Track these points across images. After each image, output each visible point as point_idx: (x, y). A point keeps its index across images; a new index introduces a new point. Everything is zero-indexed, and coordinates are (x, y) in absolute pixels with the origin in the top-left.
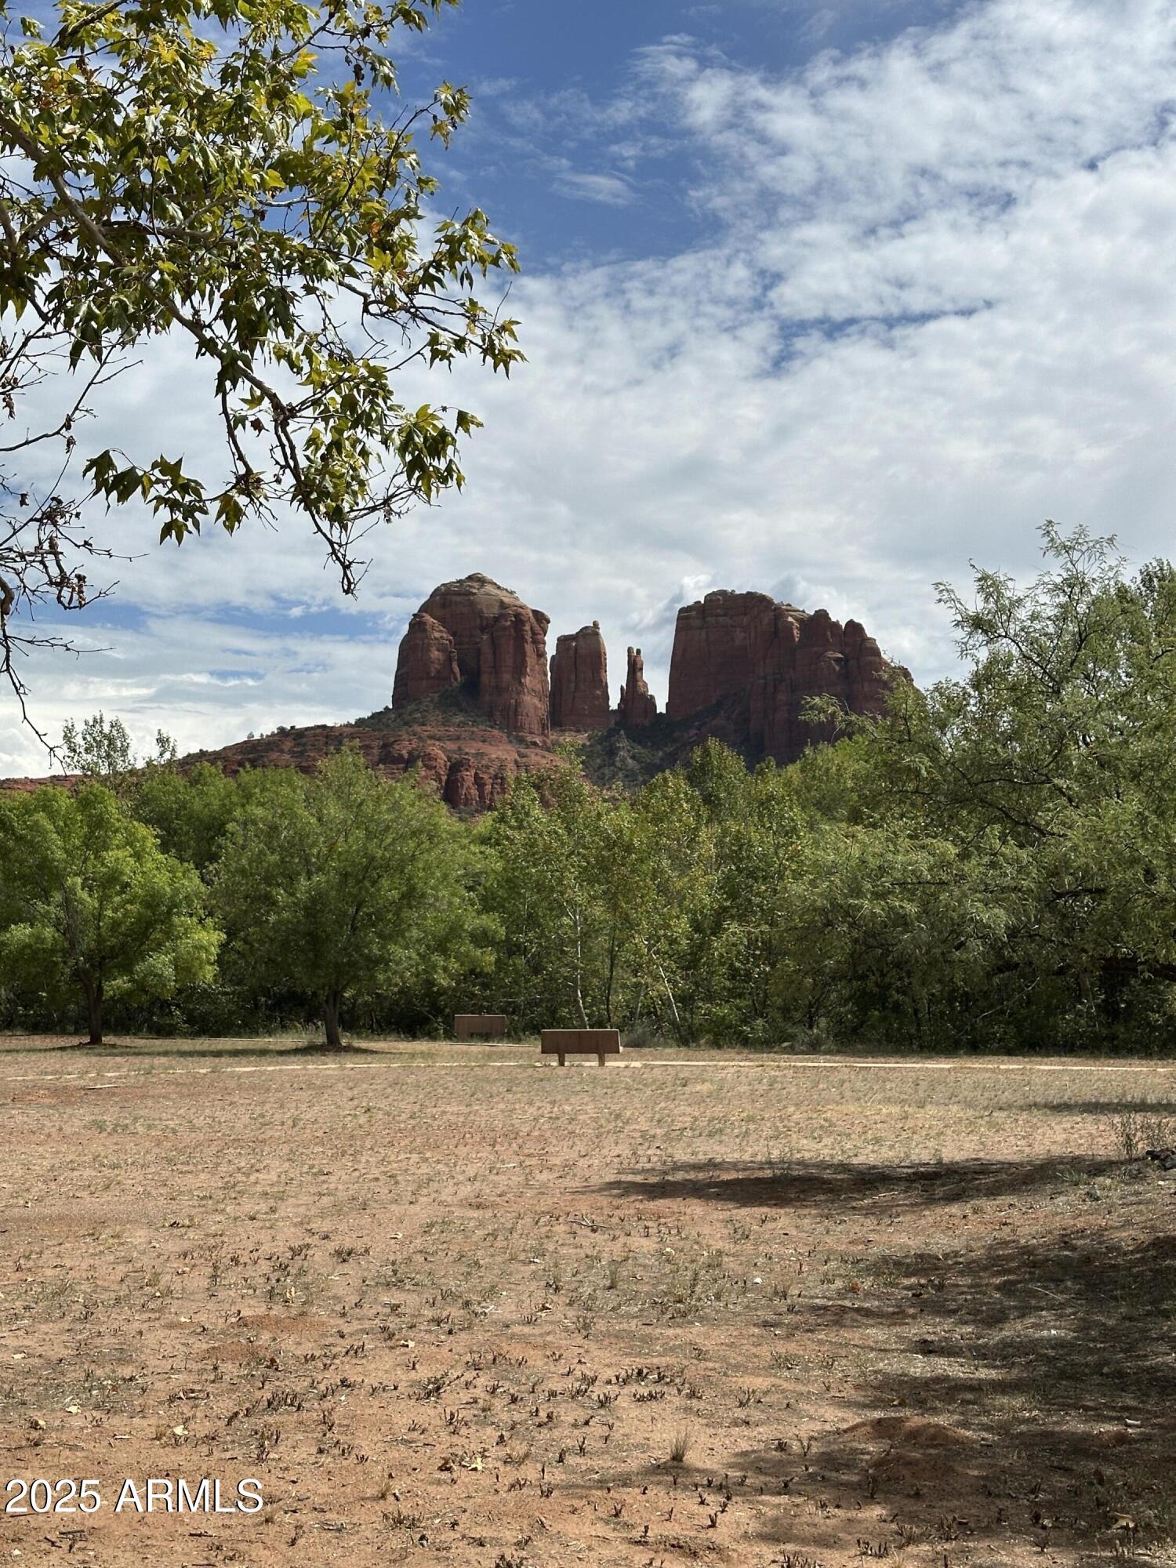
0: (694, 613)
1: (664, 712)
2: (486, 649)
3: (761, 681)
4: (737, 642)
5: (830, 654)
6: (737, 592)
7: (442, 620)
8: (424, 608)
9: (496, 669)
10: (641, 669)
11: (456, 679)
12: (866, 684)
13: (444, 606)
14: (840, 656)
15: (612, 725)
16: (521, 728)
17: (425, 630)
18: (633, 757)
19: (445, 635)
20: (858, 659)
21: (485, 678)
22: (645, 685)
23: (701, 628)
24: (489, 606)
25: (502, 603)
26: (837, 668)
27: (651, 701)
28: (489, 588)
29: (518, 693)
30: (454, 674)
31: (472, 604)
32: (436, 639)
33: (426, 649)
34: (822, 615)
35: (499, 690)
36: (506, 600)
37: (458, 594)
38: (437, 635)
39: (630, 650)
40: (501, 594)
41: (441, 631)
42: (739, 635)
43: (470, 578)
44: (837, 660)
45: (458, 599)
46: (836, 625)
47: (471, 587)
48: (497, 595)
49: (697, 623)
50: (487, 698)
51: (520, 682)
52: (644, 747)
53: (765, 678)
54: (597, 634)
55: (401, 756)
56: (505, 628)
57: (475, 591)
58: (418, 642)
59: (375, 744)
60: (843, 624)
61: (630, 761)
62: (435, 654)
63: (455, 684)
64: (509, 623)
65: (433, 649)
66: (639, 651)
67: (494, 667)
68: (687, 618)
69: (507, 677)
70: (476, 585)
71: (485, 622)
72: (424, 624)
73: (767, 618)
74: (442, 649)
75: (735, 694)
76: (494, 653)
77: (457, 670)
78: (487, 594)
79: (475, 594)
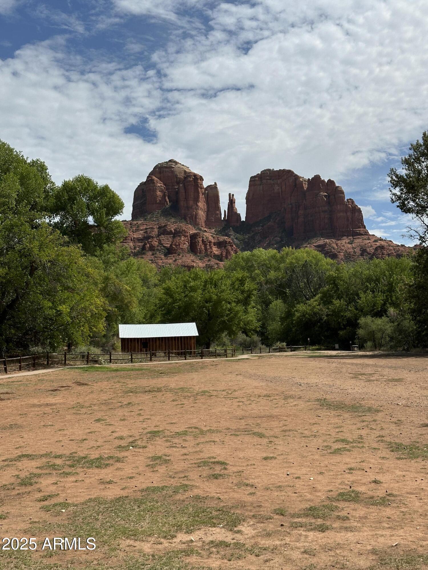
0: (257, 179)
1: (244, 220)
2: (182, 191)
3: (290, 206)
4: (276, 191)
5: (322, 193)
6: (275, 170)
7: (160, 179)
8: (152, 174)
9: (186, 199)
10: (235, 202)
11: (167, 204)
12: (338, 206)
13: (160, 173)
14: (326, 194)
15: (223, 225)
16: (198, 224)
17: (154, 183)
18: (236, 239)
19: (162, 185)
20: (334, 195)
21: (182, 203)
22: (236, 209)
23: (260, 185)
24: (180, 173)
25: (185, 171)
26: (325, 199)
27: (239, 216)
28: (179, 165)
29: (196, 209)
30: (167, 202)
31: (173, 172)
32: (159, 186)
33: (155, 191)
34: (317, 178)
35: (188, 208)
36: (187, 170)
37: (166, 167)
38: (159, 185)
39: (230, 194)
40: (185, 168)
41: (160, 183)
42: (277, 188)
43: (170, 161)
44: (325, 196)
45: (167, 170)
46: (324, 181)
47: (172, 165)
48: (183, 168)
49: (259, 183)
50: (183, 212)
51: (197, 205)
52: (240, 234)
53: (291, 204)
54: (217, 188)
55: (171, 231)
56: (190, 181)
57: (173, 166)
58: (151, 188)
59: (155, 227)
60: (326, 181)
61: (235, 240)
62: (159, 193)
63: (167, 206)
64: (192, 179)
65: (158, 191)
66: (233, 195)
67: (185, 198)
68: (254, 181)
69: (191, 203)
70: (174, 164)
71: (178, 180)
72: (153, 180)
73: (291, 180)
74: (161, 191)
75: (275, 212)
76: (185, 192)
77: (168, 200)
78: (179, 168)
79: (174, 168)
